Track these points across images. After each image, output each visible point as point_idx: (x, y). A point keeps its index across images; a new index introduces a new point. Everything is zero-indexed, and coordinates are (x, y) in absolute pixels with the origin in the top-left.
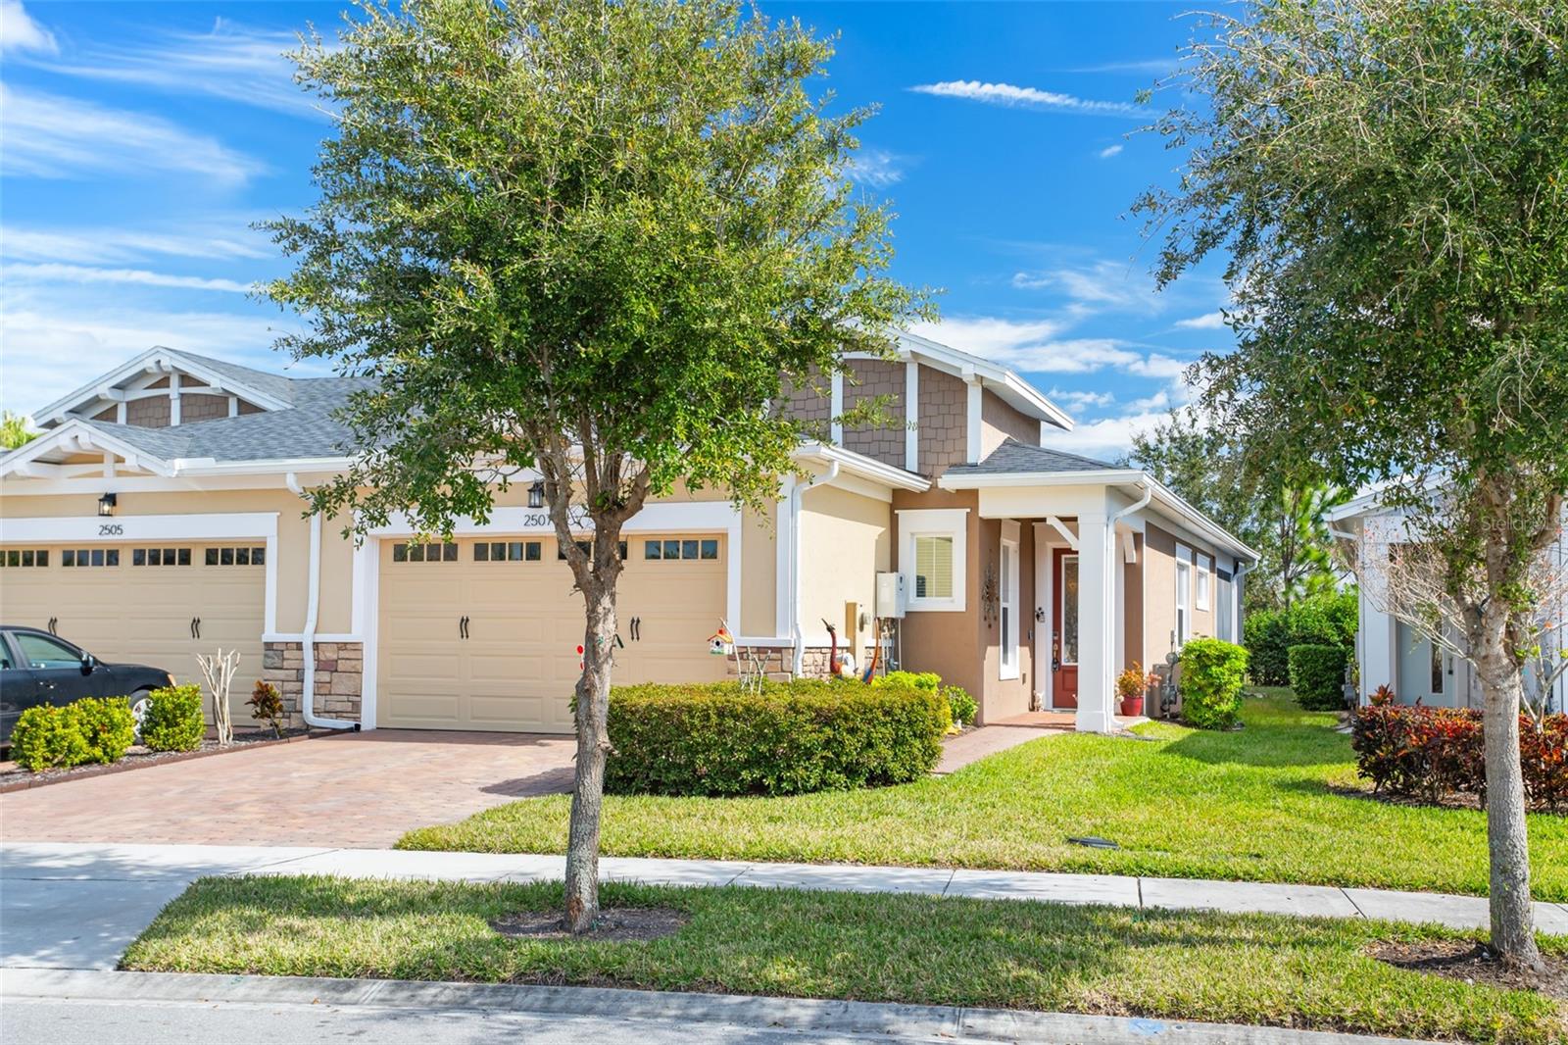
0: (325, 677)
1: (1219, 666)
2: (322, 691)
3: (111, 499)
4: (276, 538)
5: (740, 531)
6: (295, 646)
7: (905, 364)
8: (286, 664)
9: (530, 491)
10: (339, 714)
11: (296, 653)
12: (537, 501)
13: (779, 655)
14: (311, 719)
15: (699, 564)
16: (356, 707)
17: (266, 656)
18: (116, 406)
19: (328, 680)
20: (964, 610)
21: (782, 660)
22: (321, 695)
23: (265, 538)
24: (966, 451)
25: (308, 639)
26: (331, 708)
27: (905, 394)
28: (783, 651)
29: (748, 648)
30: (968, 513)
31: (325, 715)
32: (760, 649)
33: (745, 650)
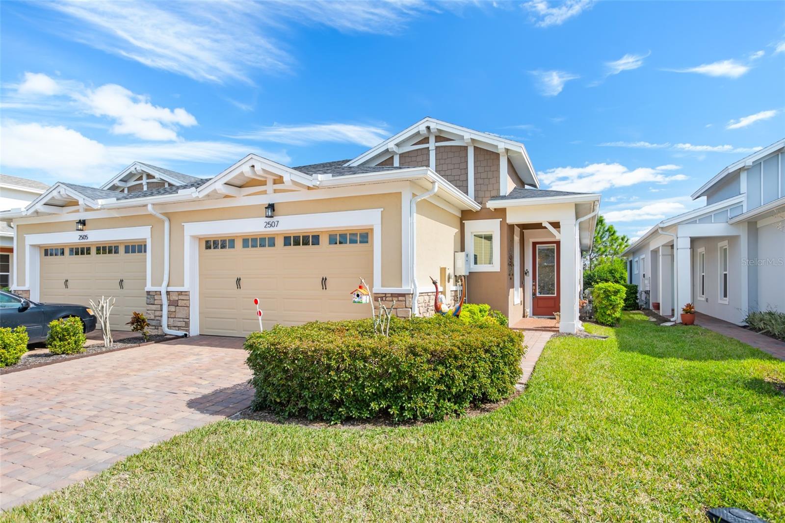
0: (173, 309)
1: (615, 296)
2: (172, 316)
3: (83, 223)
4: (150, 239)
5: (380, 226)
6: (158, 293)
7: (467, 147)
8: (156, 302)
9: (266, 208)
10: (179, 328)
11: (159, 297)
12: (270, 214)
13: (404, 298)
14: (167, 330)
15: (358, 247)
16: (187, 324)
17: (147, 298)
18: (124, 189)
19: (174, 310)
20: (499, 271)
21: (405, 301)
22: (172, 318)
23: (146, 239)
24: (500, 190)
25: (163, 289)
26: (175, 325)
27: (467, 162)
28: (406, 296)
29: (386, 294)
30: (501, 221)
31: (174, 328)
32: (392, 295)
33: (384, 295)
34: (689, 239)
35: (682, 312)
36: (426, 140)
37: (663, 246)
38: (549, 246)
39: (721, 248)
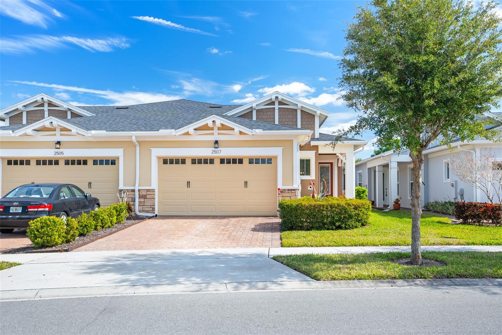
0: (142, 200)
2: (141, 205)
3: (59, 143)
4: (123, 157)
5: (282, 156)
6: (131, 191)
7: (297, 110)
9: (214, 143)
10: (147, 212)
11: (132, 193)
12: (216, 146)
13: (294, 191)
14: (138, 213)
15: (266, 165)
16: (154, 209)
17: (120, 194)
18: (22, 112)
19: (143, 201)
21: (295, 193)
22: (141, 206)
23: (119, 156)
24: (315, 135)
25: (137, 188)
26: (145, 209)
27: (297, 118)
28: (296, 190)
29: (285, 189)
30: (315, 152)
31: (143, 212)
32: (288, 190)
33: (284, 190)
34: (397, 163)
35: (394, 204)
36: (273, 103)
37: (378, 166)
38: (326, 165)
39: (409, 168)
